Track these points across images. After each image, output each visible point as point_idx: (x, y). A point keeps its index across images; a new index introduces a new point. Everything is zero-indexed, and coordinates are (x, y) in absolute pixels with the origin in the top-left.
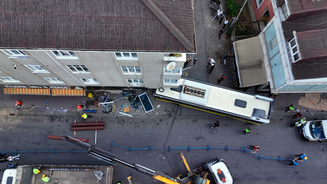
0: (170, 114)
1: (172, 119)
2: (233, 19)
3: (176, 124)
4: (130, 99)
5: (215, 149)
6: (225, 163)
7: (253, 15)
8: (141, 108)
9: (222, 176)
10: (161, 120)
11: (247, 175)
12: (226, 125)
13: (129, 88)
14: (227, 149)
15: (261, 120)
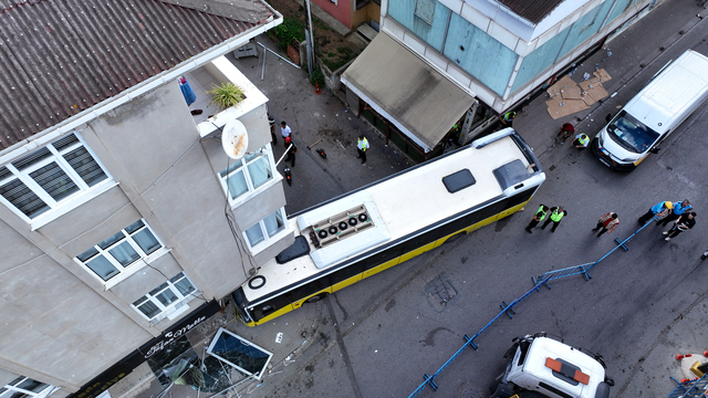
0: (322, 335)
1: (333, 343)
2: (304, 47)
3: (355, 345)
4: (189, 378)
5: (487, 331)
6: (545, 335)
7: (335, 24)
8: (236, 376)
9: (567, 372)
10: (310, 368)
11: (599, 332)
12: (464, 261)
13: (162, 338)
14: (510, 310)
15: (528, 184)
